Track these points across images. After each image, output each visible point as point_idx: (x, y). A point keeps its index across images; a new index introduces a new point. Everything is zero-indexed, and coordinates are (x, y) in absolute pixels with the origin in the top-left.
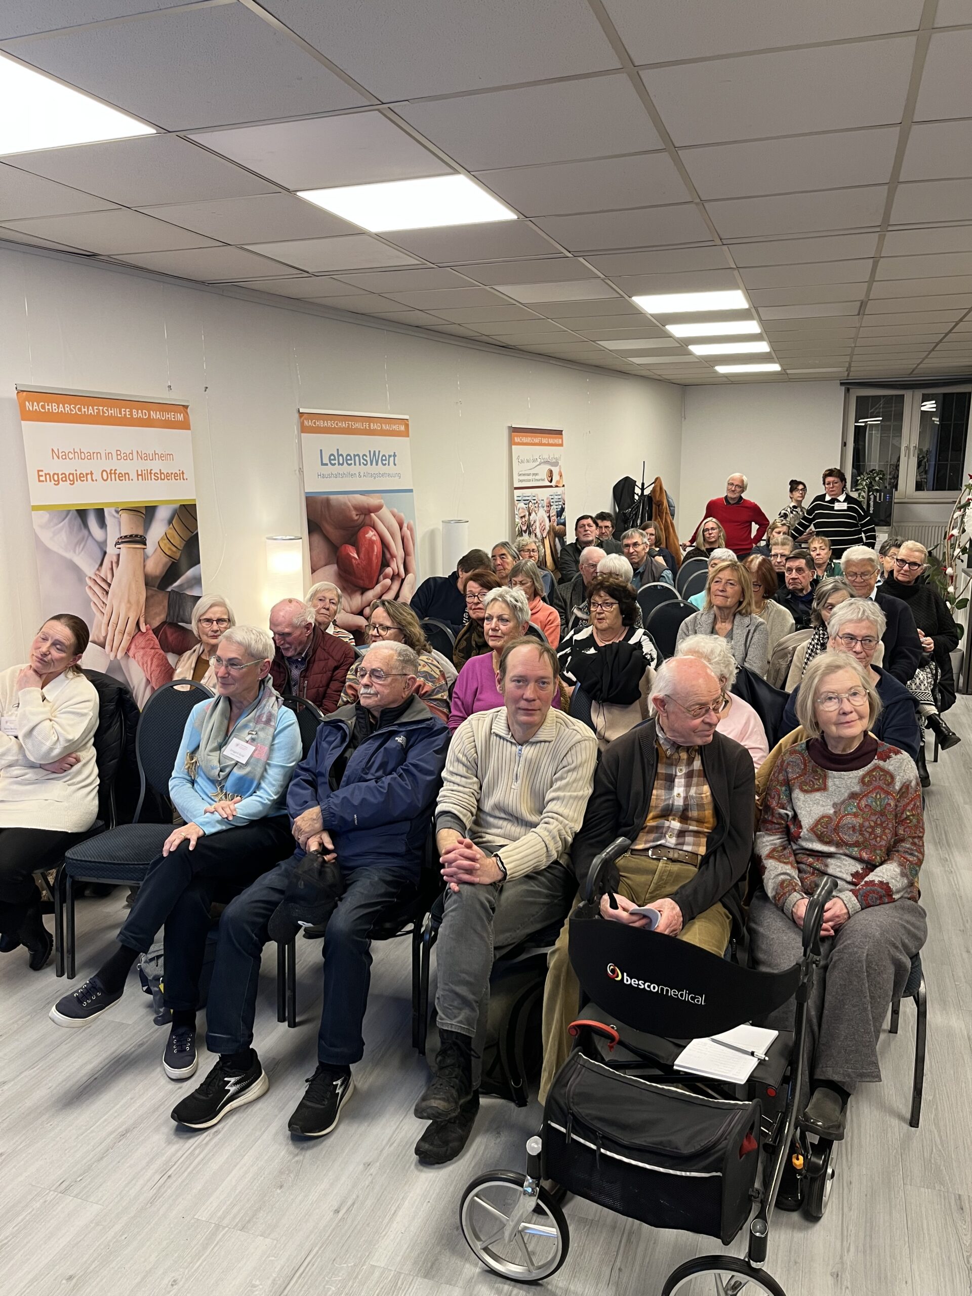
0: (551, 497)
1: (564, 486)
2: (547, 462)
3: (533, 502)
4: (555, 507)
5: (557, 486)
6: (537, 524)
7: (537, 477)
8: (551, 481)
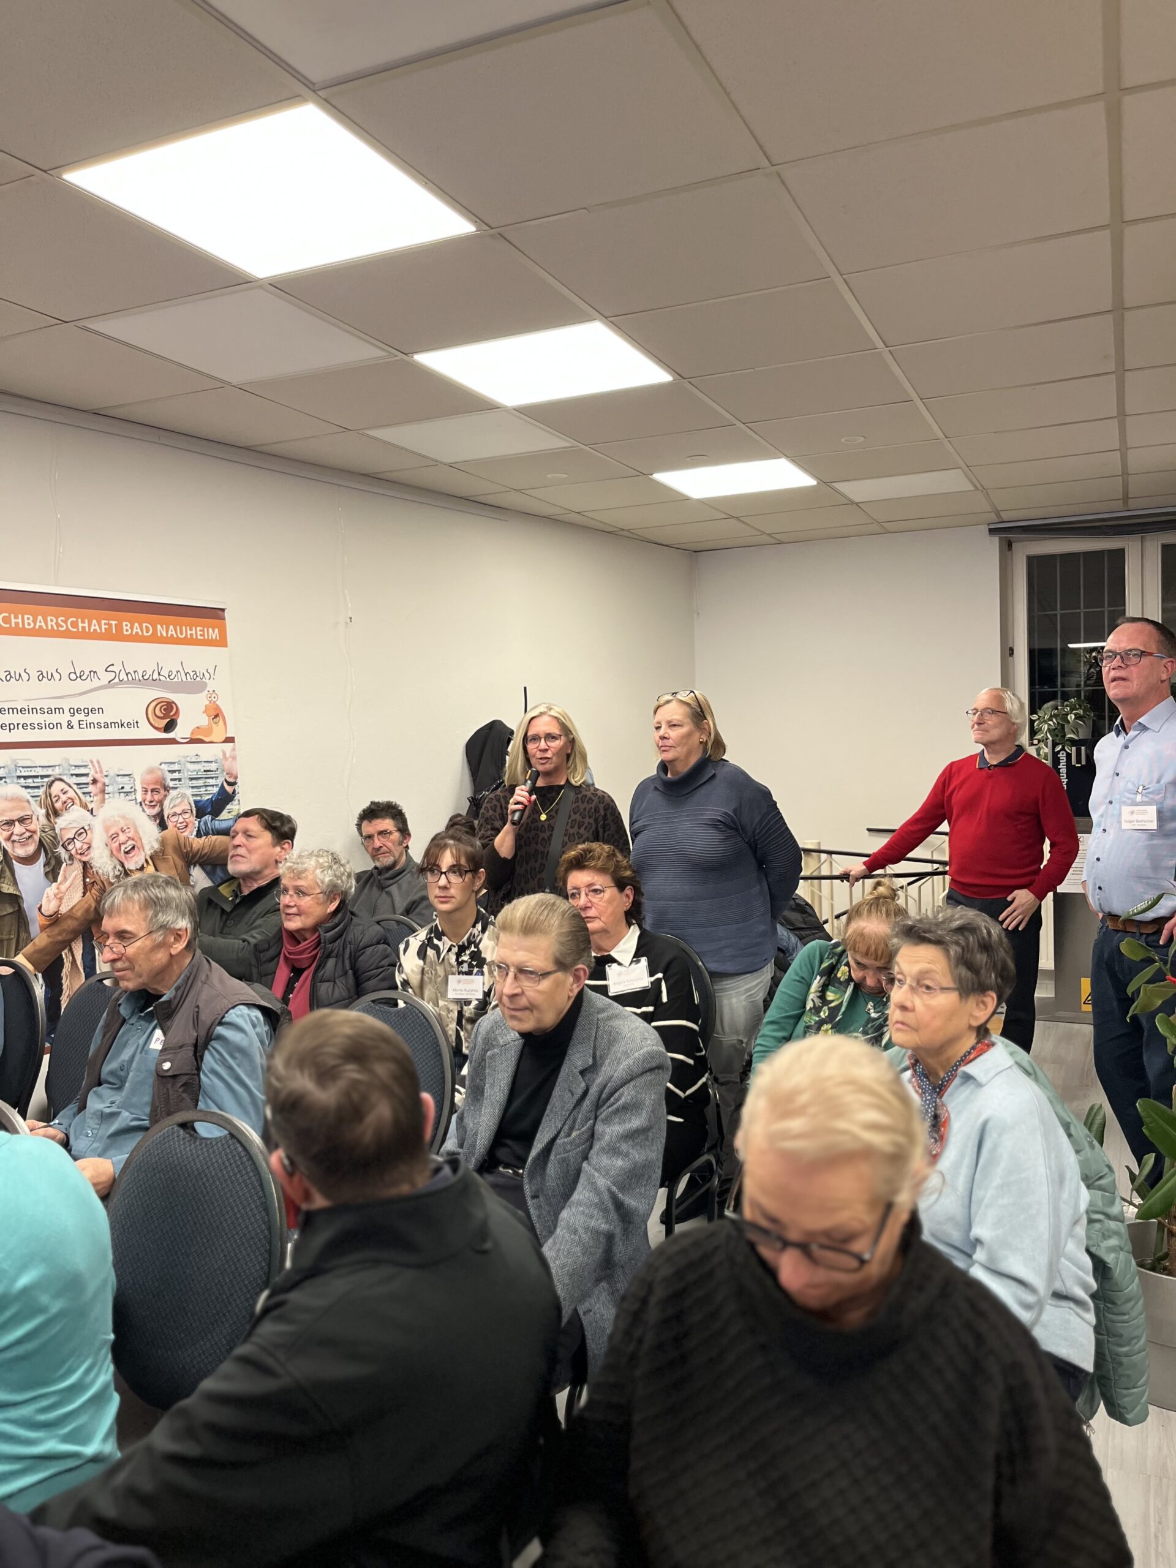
0: (165, 767)
1: (230, 740)
2: (146, 681)
3: (73, 780)
4: (189, 792)
5: (193, 741)
6: (98, 838)
7: (92, 718)
8: (170, 726)
